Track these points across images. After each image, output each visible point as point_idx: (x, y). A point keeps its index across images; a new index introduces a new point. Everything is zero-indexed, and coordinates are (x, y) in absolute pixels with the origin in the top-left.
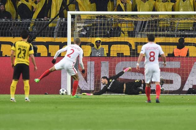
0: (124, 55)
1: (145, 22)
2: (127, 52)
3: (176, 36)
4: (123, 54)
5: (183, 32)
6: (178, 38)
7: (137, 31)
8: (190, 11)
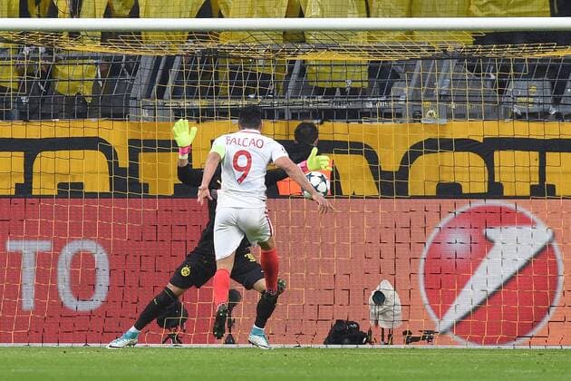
0: (87, 189)
1: (170, 60)
2: (98, 181)
3: (288, 115)
4: (80, 185)
5: (320, 98)
6: (295, 124)
7: (139, 96)
8: (353, 15)
